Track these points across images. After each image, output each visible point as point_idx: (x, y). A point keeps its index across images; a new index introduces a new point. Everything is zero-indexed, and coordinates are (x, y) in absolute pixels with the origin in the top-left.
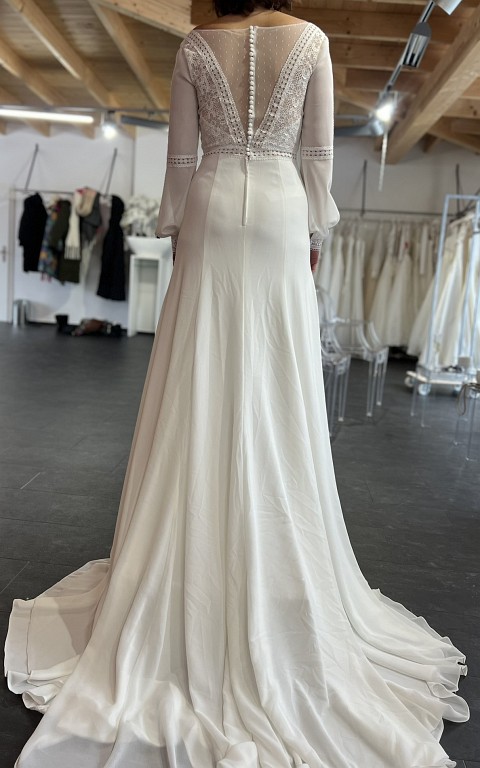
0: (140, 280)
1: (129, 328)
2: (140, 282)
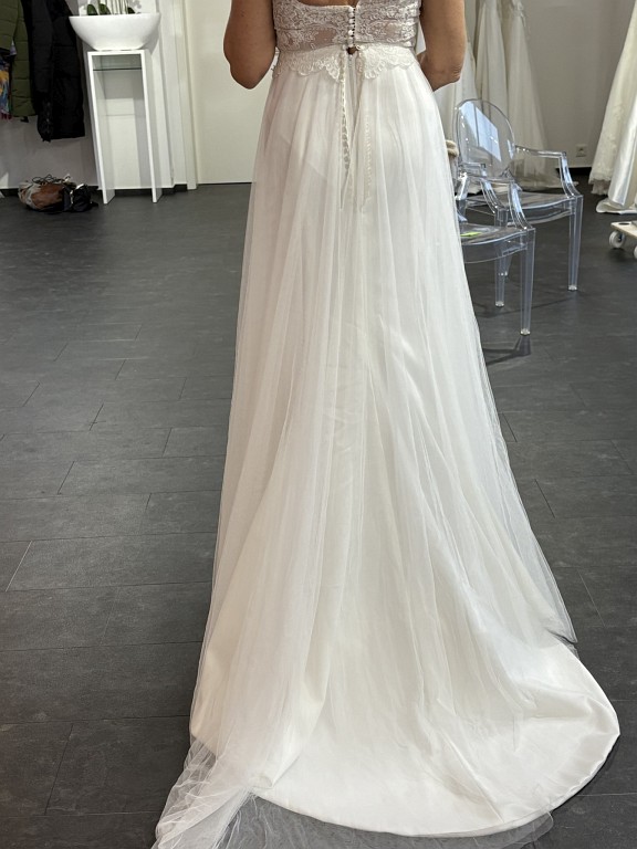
0: (106, 95)
1: (103, 188)
2: (106, 98)
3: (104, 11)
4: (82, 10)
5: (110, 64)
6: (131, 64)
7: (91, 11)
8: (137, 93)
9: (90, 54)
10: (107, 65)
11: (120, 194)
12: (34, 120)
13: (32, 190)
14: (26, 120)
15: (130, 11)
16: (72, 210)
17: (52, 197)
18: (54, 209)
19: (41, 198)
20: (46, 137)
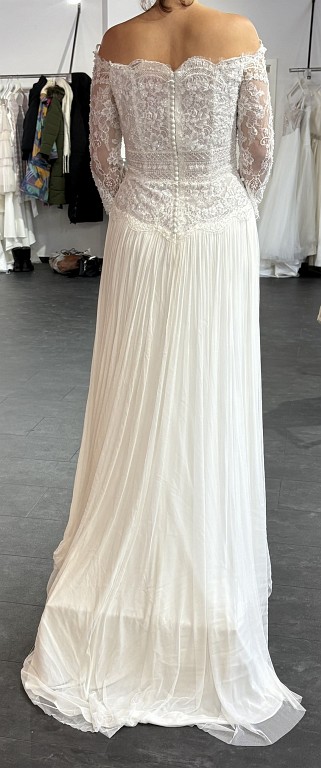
12: (66, 207)
13: (58, 259)
14: (61, 207)
16: (85, 275)
17: (71, 265)
18: (72, 274)
19: (64, 265)
20: (74, 220)
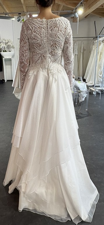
1: (5, 80)
2: (6, 65)
3: (6, 51)
4: (2, 51)
5: (7, 60)
6: (10, 60)
7: (4, 51)
8: (11, 65)
9: (3, 58)
10: (6, 60)
11: (8, 81)
15: (10, 51)
